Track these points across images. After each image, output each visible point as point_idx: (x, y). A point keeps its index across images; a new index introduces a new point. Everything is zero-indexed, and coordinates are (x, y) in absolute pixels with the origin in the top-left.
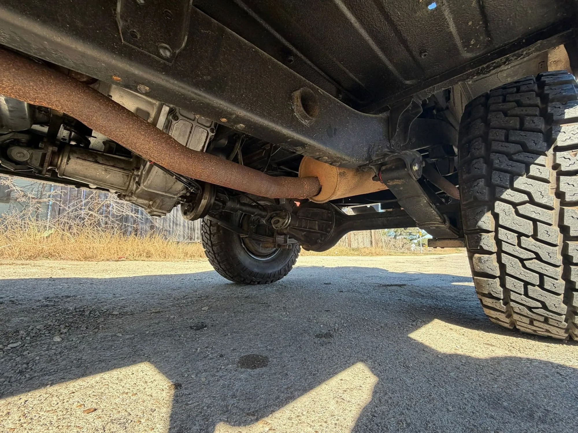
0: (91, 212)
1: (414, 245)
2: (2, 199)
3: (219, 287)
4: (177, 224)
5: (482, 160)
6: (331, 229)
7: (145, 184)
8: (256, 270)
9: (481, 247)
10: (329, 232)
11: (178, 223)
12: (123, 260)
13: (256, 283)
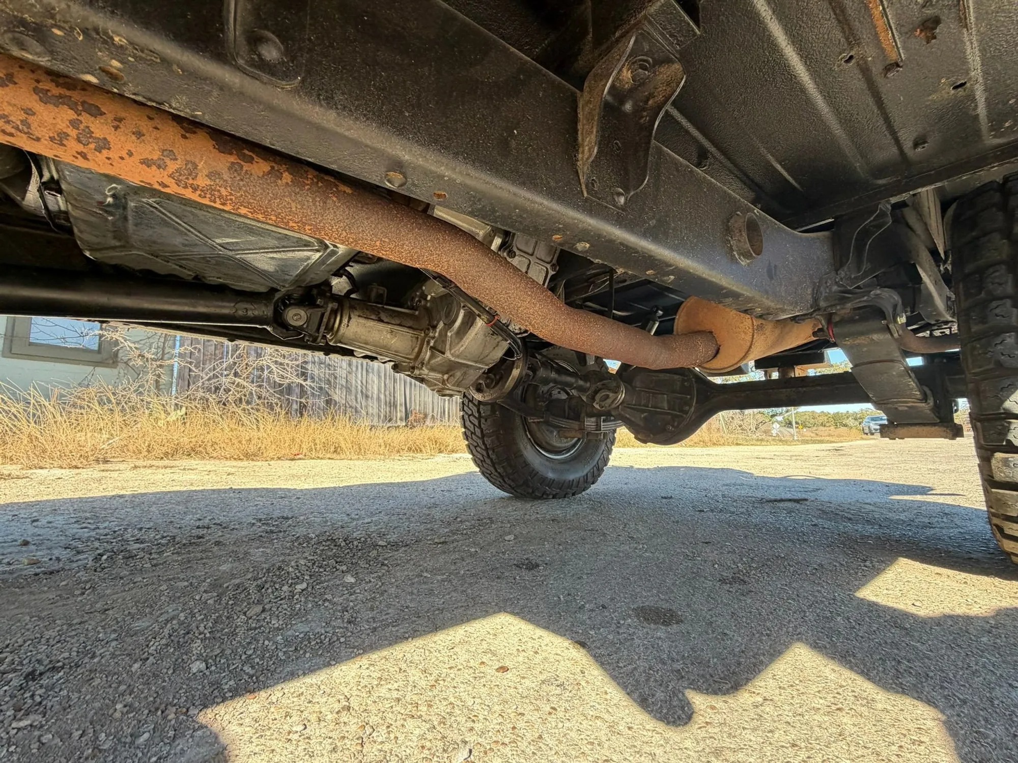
0: (237, 380)
1: (778, 426)
2: (107, 362)
3: (493, 502)
4: (367, 397)
5: (1008, 302)
6: (690, 406)
7: (453, 351)
8: (551, 475)
9: (1009, 442)
10: (686, 412)
11: (370, 394)
12: (300, 459)
13: (551, 497)
